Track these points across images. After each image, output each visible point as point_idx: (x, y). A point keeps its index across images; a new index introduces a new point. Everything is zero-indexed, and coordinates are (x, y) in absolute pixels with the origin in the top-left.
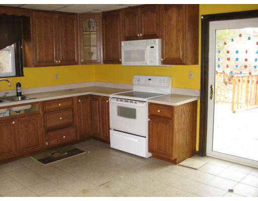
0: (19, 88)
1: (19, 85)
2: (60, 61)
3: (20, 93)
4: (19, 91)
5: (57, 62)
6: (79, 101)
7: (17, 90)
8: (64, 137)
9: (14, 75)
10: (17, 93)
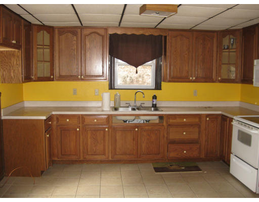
0: (154, 100)
1: (155, 97)
2: (194, 78)
3: (156, 105)
4: (154, 103)
5: (191, 78)
6: (208, 119)
7: (153, 102)
8: (185, 152)
9: (154, 88)
10: (153, 104)
